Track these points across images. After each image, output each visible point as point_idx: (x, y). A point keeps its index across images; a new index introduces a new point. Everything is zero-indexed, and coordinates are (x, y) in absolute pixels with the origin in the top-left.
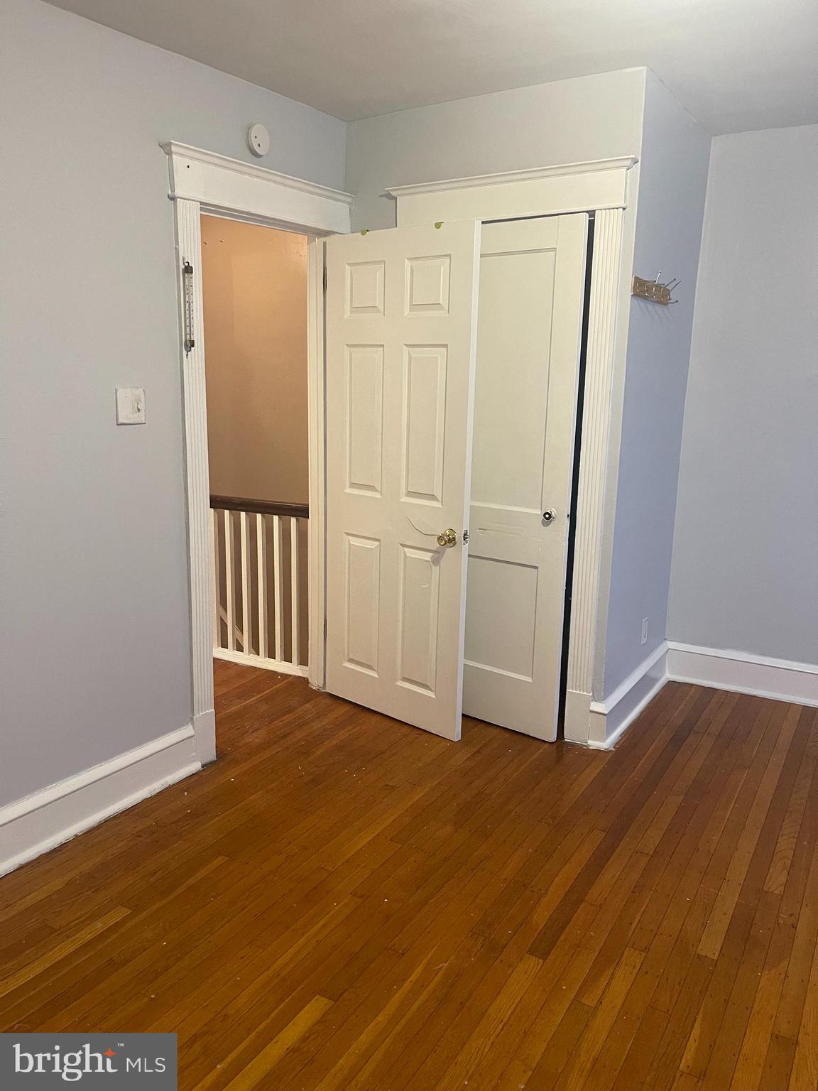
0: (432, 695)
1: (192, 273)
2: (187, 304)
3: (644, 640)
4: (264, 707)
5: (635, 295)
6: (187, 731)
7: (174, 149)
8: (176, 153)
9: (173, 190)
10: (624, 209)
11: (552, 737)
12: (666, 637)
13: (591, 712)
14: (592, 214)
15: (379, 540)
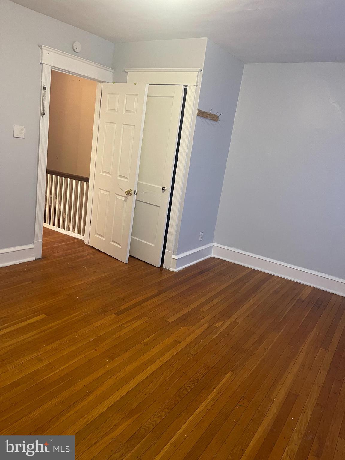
0: (120, 247)
1: (46, 89)
2: (43, 100)
3: (200, 239)
4: (66, 246)
5: (198, 115)
6: (31, 246)
7: (42, 47)
8: (43, 49)
9: (42, 61)
10: (197, 86)
11: (159, 266)
12: (213, 241)
13: (172, 258)
14: (186, 86)
15: (109, 192)
